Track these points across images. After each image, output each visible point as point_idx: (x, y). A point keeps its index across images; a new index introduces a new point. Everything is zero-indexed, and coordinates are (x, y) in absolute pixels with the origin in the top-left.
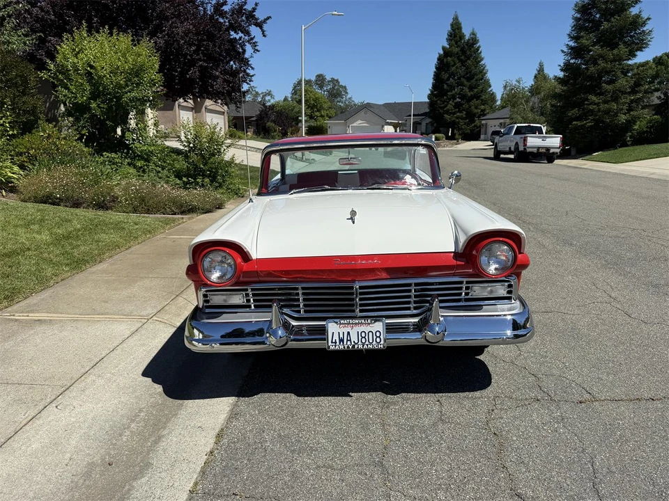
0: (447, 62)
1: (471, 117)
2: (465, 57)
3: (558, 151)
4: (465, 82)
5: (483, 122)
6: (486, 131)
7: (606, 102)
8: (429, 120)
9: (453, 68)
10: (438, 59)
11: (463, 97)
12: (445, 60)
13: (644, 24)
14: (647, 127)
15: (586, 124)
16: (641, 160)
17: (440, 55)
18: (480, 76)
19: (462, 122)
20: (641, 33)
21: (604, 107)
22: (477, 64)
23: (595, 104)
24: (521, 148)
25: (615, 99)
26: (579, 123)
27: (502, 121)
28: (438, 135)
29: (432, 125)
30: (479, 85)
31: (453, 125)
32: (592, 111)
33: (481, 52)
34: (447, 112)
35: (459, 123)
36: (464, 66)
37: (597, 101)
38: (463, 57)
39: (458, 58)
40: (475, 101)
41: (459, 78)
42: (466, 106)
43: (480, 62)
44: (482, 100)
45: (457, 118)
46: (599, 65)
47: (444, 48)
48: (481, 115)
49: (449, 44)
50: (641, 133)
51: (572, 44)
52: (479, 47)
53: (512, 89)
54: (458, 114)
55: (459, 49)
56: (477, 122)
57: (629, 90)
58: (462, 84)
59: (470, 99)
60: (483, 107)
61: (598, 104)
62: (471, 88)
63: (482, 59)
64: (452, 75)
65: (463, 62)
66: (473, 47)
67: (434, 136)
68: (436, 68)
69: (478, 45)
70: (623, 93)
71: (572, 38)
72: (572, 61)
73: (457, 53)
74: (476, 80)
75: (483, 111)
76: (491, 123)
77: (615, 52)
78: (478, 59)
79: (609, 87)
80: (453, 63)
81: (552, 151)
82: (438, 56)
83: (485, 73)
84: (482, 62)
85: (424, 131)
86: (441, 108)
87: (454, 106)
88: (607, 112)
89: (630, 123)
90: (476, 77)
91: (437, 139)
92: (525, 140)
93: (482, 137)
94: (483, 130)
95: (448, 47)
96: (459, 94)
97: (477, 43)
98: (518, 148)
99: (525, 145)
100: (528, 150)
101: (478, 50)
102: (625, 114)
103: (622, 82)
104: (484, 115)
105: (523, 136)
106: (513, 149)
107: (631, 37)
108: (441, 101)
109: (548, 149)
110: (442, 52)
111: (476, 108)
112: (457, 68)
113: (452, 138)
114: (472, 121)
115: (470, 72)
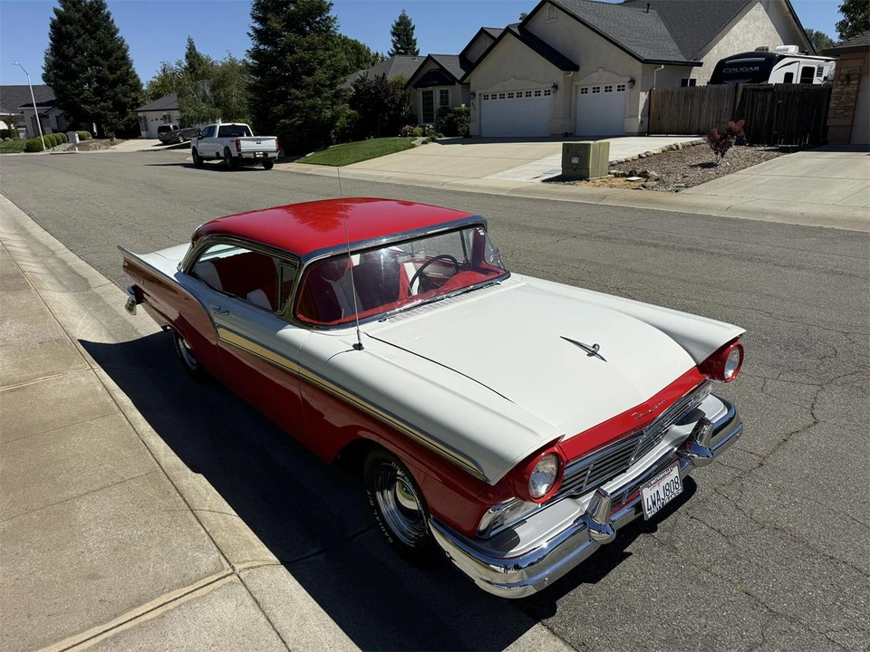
0: (66, 31)
1: (121, 108)
2: (92, 25)
3: (276, 155)
4: (101, 61)
5: (140, 114)
6: (146, 125)
7: (310, 97)
8: (58, 112)
9: (79, 41)
10: (52, 27)
11: (101, 81)
12: (63, 28)
13: (328, 10)
14: (348, 124)
15: (295, 122)
16: (360, 161)
17: (54, 22)
18: (119, 54)
19: (110, 116)
20: (326, 20)
21: (309, 102)
22: (112, 37)
23: (298, 98)
24: (235, 154)
25: (318, 93)
26: (288, 122)
27: (165, 113)
28: (81, 132)
29: (67, 118)
30: (121, 66)
31: (98, 118)
32: (298, 107)
33: (113, 22)
34: (85, 101)
35: (106, 115)
36: (94, 39)
37: (300, 96)
38: (89, 27)
39: (82, 26)
40: (120, 88)
41: (91, 56)
42: (109, 93)
43: (114, 34)
44: (130, 85)
45: (103, 108)
46: (296, 53)
47: (56, 11)
48: (134, 105)
49: (63, 6)
50: (343, 129)
51: (257, 26)
52: (109, 14)
53: (174, 74)
54: (102, 104)
55: (81, 14)
56: (131, 115)
57: (329, 83)
58: (97, 64)
59: (114, 84)
60: (133, 95)
61: (302, 99)
62: (112, 69)
63: (117, 31)
64: (80, 50)
65: (92, 34)
66: (100, 13)
67: (77, 135)
68: (52, 39)
69: (107, 10)
70: (323, 86)
71: (257, 19)
72: (262, 47)
73: (80, 20)
74: (116, 59)
75: (135, 99)
76: (150, 115)
77: (308, 39)
78: (111, 32)
79: (309, 79)
80: (76, 34)
81: (270, 155)
82: (50, 22)
83: (126, 51)
84: (119, 35)
85: (55, 127)
86: (74, 95)
87: (93, 94)
88: (313, 108)
89: (334, 118)
90: (115, 55)
91: (81, 138)
92: (238, 144)
93: (143, 133)
94: (142, 125)
95: (63, 9)
96: (97, 77)
97: (105, 8)
98: (230, 152)
99: (239, 150)
100: (245, 156)
101: (108, 18)
102: (328, 109)
103: (320, 74)
104: (138, 105)
105: (235, 139)
106: (222, 154)
107: (316, 22)
108: (72, 85)
109: (265, 154)
110: (55, 17)
111: (125, 96)
112: (84, 40)
113: (100, 136)
114: (124, 114)
115: (105, 47)
